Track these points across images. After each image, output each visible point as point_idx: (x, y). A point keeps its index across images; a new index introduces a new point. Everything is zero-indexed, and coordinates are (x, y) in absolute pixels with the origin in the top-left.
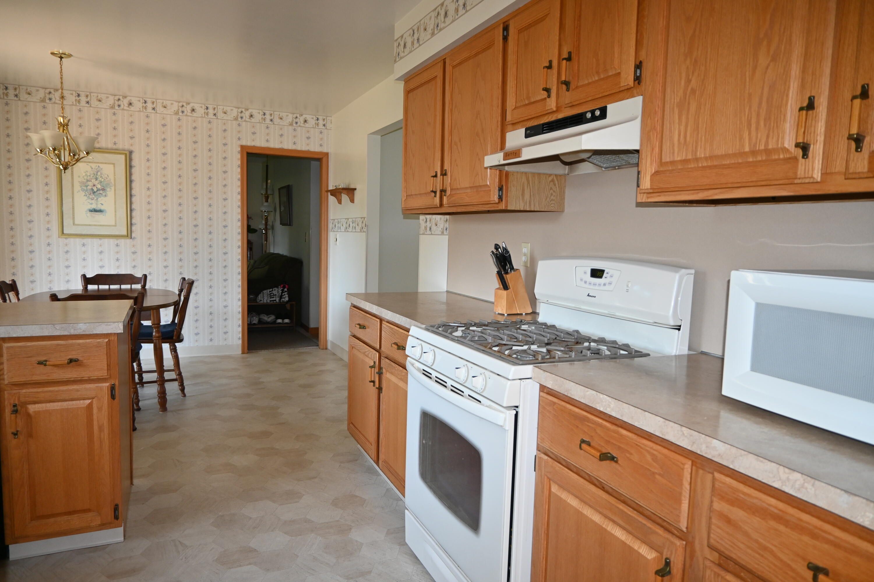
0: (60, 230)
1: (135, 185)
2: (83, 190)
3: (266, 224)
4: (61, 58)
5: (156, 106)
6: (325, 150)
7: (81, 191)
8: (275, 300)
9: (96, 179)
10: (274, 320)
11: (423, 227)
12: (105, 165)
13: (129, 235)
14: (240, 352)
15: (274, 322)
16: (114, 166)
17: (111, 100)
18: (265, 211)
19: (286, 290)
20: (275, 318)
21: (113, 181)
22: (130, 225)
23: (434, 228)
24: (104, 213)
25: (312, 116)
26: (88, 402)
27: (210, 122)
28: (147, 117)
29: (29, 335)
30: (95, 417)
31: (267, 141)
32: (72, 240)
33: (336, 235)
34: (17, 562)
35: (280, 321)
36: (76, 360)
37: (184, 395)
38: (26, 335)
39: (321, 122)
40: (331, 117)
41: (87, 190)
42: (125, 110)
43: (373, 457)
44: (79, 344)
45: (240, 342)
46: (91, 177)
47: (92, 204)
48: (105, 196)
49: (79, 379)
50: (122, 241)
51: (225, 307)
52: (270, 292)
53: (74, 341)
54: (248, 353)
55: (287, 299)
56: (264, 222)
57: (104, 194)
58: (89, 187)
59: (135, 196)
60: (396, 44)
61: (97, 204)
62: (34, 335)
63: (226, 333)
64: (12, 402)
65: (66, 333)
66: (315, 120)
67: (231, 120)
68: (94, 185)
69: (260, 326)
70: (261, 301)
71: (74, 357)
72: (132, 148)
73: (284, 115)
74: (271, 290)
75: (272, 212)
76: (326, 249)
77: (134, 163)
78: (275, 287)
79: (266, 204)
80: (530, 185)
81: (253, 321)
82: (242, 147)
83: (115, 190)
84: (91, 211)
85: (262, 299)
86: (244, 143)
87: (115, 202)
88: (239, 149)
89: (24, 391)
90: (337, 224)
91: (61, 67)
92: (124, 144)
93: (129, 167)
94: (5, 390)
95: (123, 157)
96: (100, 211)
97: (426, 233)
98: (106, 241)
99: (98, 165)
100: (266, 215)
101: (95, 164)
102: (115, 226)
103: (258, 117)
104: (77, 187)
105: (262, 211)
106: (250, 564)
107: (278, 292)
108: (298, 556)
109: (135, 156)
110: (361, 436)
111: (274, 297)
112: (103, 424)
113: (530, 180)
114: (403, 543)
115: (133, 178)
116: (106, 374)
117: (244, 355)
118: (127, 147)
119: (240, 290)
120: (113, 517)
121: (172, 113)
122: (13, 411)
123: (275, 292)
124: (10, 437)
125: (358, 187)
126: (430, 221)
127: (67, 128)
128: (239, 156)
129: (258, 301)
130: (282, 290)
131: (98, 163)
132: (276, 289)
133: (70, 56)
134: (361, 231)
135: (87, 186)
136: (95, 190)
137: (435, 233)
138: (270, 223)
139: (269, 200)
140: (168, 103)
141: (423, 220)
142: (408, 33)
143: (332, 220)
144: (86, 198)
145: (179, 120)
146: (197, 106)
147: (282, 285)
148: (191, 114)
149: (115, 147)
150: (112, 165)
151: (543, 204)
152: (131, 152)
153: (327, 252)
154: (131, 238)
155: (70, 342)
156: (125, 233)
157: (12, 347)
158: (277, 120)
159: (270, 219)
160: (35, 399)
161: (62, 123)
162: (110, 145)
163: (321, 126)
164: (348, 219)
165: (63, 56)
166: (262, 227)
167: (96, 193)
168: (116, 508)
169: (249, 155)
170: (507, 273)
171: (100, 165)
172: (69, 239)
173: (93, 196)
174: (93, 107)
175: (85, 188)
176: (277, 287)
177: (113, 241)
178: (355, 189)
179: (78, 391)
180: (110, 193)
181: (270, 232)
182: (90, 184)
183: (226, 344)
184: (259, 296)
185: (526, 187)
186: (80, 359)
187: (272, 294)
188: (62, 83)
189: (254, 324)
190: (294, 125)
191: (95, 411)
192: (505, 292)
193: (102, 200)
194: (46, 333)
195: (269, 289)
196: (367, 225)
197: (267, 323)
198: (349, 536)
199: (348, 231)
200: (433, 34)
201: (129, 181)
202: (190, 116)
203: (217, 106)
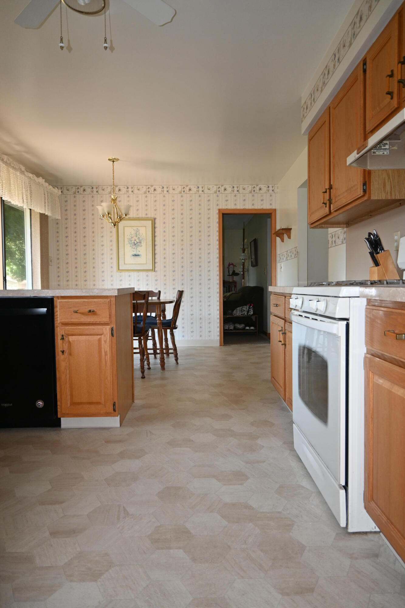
0: (118, 268)
1: (157, 239)
2: (129, 243)
3: (243, 268)
4: (113, 161)
5: (169, 189)
6: (274, 208)
7: (128, 244)
8: (245, 314)
9: (136, 236)
10: (244, 327)
11: (330, 242)
12: (141, 228)
13: (154, 269)
14: (218, 344)
15: (244, 329)
16: (146, 228)
17: (144, 189)
18: (242, 259)
19: (251, 307)
20: (244, 326)
21: (145, 237)
22: (154, 263)
23: (337, 240)
24: (140, 256)
25: (265, 185)
26: (99, 337)
27: (200, 196)
28: (164, 196)
29: (70, 295)
30: (103, 346)
31: (235, 205)
32: (123, 273)
33: (281, 265)
34: (65, 429)
35: (247, 328)
36: (94, 311)
37: (177, 363)
38: (68, 295)
39: (271, 189)
40: (277, 184)
41: (131, 243)
42: (152, 194)
43: (283, 396)
44: (94, 302)
45: (219, 338)
46: (134, 235)
47: (134, 251)
48: (141, 246)
49: (95, 322)
50: (150, 273)
51: (209, 314)
52: (241, 308)
53: (92, 300)
54: (223, 346)
55: (252, 313)
56: (242, 267)
57: (140, 245)
58: (133, 242)
59: (157, 245)
60: (302, 109)
61: (137, 251)
62: (72, 295)
63: (210, 332)
64: (61, 333)
65: (88, 295)
66: (267, 188)
67: (212, 194)
68: (135, 240)
69: (234, 331)
70: (235, 314)
71: (92, 309)
72: (155, 216)
73: (246, 186)
74: (242, 307)
75: (247, 259)
76: (275, 275)
77: (156, 225)
78: (244, 305)
79: (243, 254)
80: (390, 179)
81: (230, 328)
82: (219, 210)
83: (146, 242)
84: (133, 256)
85: (236, 313)
86: (221, 207)
87: (146, 249)
88: (218, 212)
89: (67, 328)
90: (281, 257)
91: (113, 167)
92: (151, 215)
93: (154, 228)
94: (58, 327)
95: (150, 222)
96: (138, 255)
97: (332, 246)
98: (141, 273)
99: (137, 228)
100: (243, 262)
101: (136, 228)
102: (146, 264)
103: (229, 189)
104: (126, 242)
105: (241, 259)
106: (187, 447)
107: (246, 309)
108: (218, 447)
109: (157, 221)
110: (277, 384)
111: (243, 312)
112: (107, 351)
113: (390, 175)
114: (293, 450)
115: (156, 234)
116: (108, 320)
117: (221, 347)
118: (153, 216)
119: (218, 303)
120: (112, 409)
121: (178, 193)
122: (62, 338)
123: (244, 309)
124: (60, 353)
125: (292, 228)
126: (335, 236)
127: (116, 201)
128: (217, 216)
129: (233, 314)
130: (249, 307)
131: (137, 227)
132: (245, 306)
133: (118, 160)
134: (295, 258)
135: (131, 241)
136: (136, 243)
137: (338, 244)
138: (246, 267)
139: (246, 252)
140: (175, 187)
141: (331, 237)
142: (308, 99)
143: (279, 255)
144: (131, 248)
145: (182, 196)
146: (192, 187)
147: (249, 304)
148: (189, 192)
149: (146, 216)
150: (145, 228)
151: (403, 193)
152: (155, 219)
153: (276, 278)
154: (155, 271)
155: (90, 300)
156: (151, 268)
157: (61, 302)
158: (241, 191)
159: (246, 264)
160: (72, 333)
161: (113, 198)
162: (144, 216)
163: (271, 191)
164: (287, 251)
165: (114, 160)
166: (241, 270)
167: (136, 245)
168: (114, 404)
169: (223, 214)
170: (378, 253)
171: (138, 228)
172: (122, 273)
173: (135, 247)
174: (135, 194)
175: (130, 242)
176: (246, 305)
177: (145, 274)
178: (291, 229)
179: (94, 329)
180: (143, 244)
181: (246, 273)
182: (133, 239)
183: (210, 339)
184: (234, 311)
185: (387, 181)
186: (95, 310)
187: (243, 310)
188: (113, 176)
189: (231, 330)
190: (253, 192)
191: (103, 342)
192: (376, 268)
193: (139, 248)
194: (78, 295)
195: (241, 307)
196: (299, 252)
197: (239, 329)
198: (256, 442)
199: (288, 260)
200: (322, 91)
201: (154, 236)
202: (188, 194)
203: (204, 185)
